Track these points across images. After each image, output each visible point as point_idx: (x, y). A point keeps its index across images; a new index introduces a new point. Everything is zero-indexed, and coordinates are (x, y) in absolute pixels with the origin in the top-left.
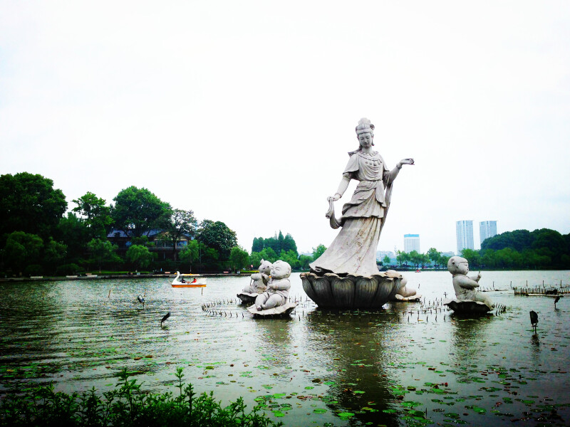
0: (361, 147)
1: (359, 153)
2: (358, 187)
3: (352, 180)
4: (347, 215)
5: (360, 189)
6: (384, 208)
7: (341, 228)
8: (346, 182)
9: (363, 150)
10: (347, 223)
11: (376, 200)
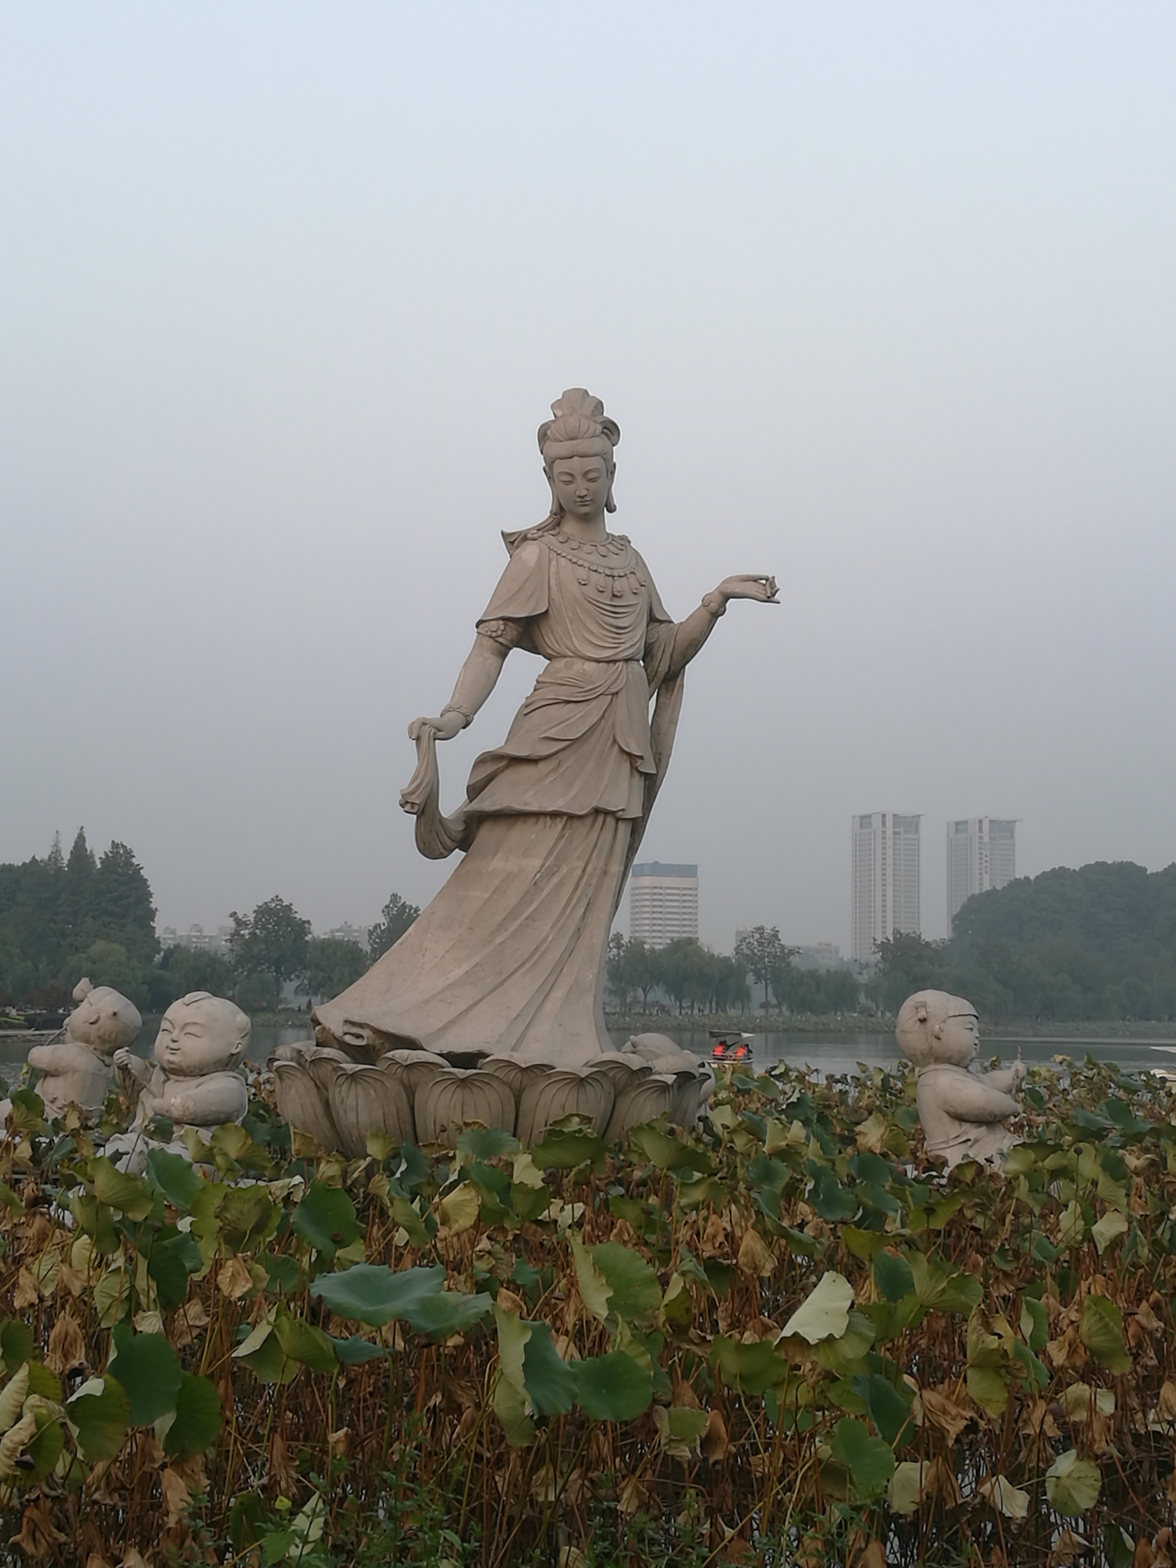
0: (560, 513)
1: (548, 538)
2: (540, 684)
3: (516, 653)
4: (487, 802)
5: (551, 693)
6: (646, 776)
7: (458, 855)
8: (493, 660)
9: (570, 527)
10: (486, 834)
11: (615, 741)
